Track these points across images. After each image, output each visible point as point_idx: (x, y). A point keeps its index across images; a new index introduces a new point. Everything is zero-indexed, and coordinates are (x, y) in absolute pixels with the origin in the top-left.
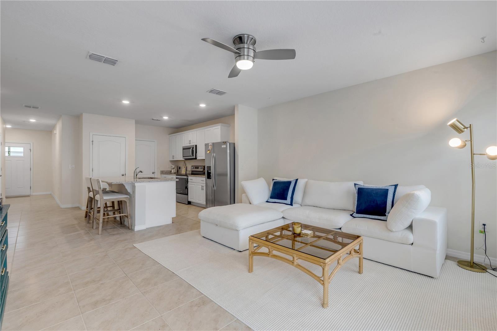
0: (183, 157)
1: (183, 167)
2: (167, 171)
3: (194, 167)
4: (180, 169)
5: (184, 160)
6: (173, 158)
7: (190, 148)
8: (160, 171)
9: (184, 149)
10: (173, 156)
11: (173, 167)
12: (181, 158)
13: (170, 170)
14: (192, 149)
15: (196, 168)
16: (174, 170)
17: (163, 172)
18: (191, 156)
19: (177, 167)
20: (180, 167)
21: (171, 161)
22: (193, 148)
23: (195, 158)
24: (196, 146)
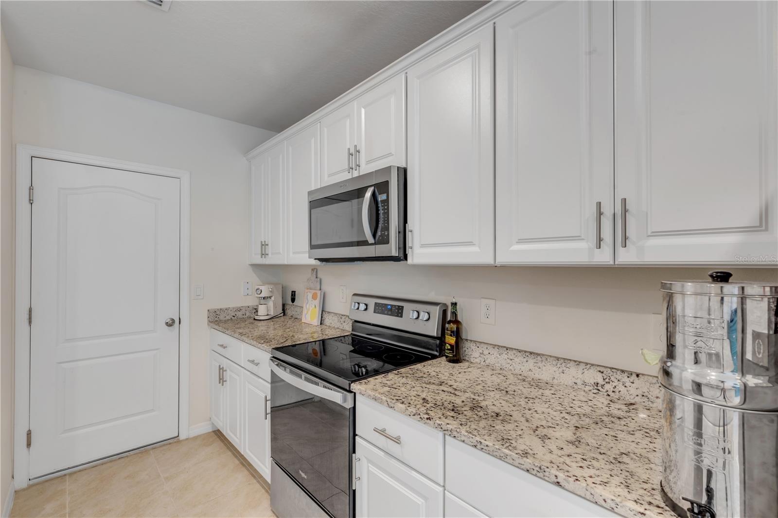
0: (313, 247)
1: (310, 296)
2: (239, 309)
3: (372, 302)
4: (293, 300)
5: (318, 262)
6: (264, 254)
7: (359, 193)
8: (206, 314)
9: (314, 204)
10: (264, 245)
11: (263, 295)
12: (303, 256)
13: (251, 302)
14: (374, 195)
15: (380, 309)
16: (271, 303)
17: (222, 317)
18: (365, 243)
19: (284, 289)
20: (293, 294)
21: (256, 267)
22: (383, 187)
23: (394, 253)
24: (403, 173)
